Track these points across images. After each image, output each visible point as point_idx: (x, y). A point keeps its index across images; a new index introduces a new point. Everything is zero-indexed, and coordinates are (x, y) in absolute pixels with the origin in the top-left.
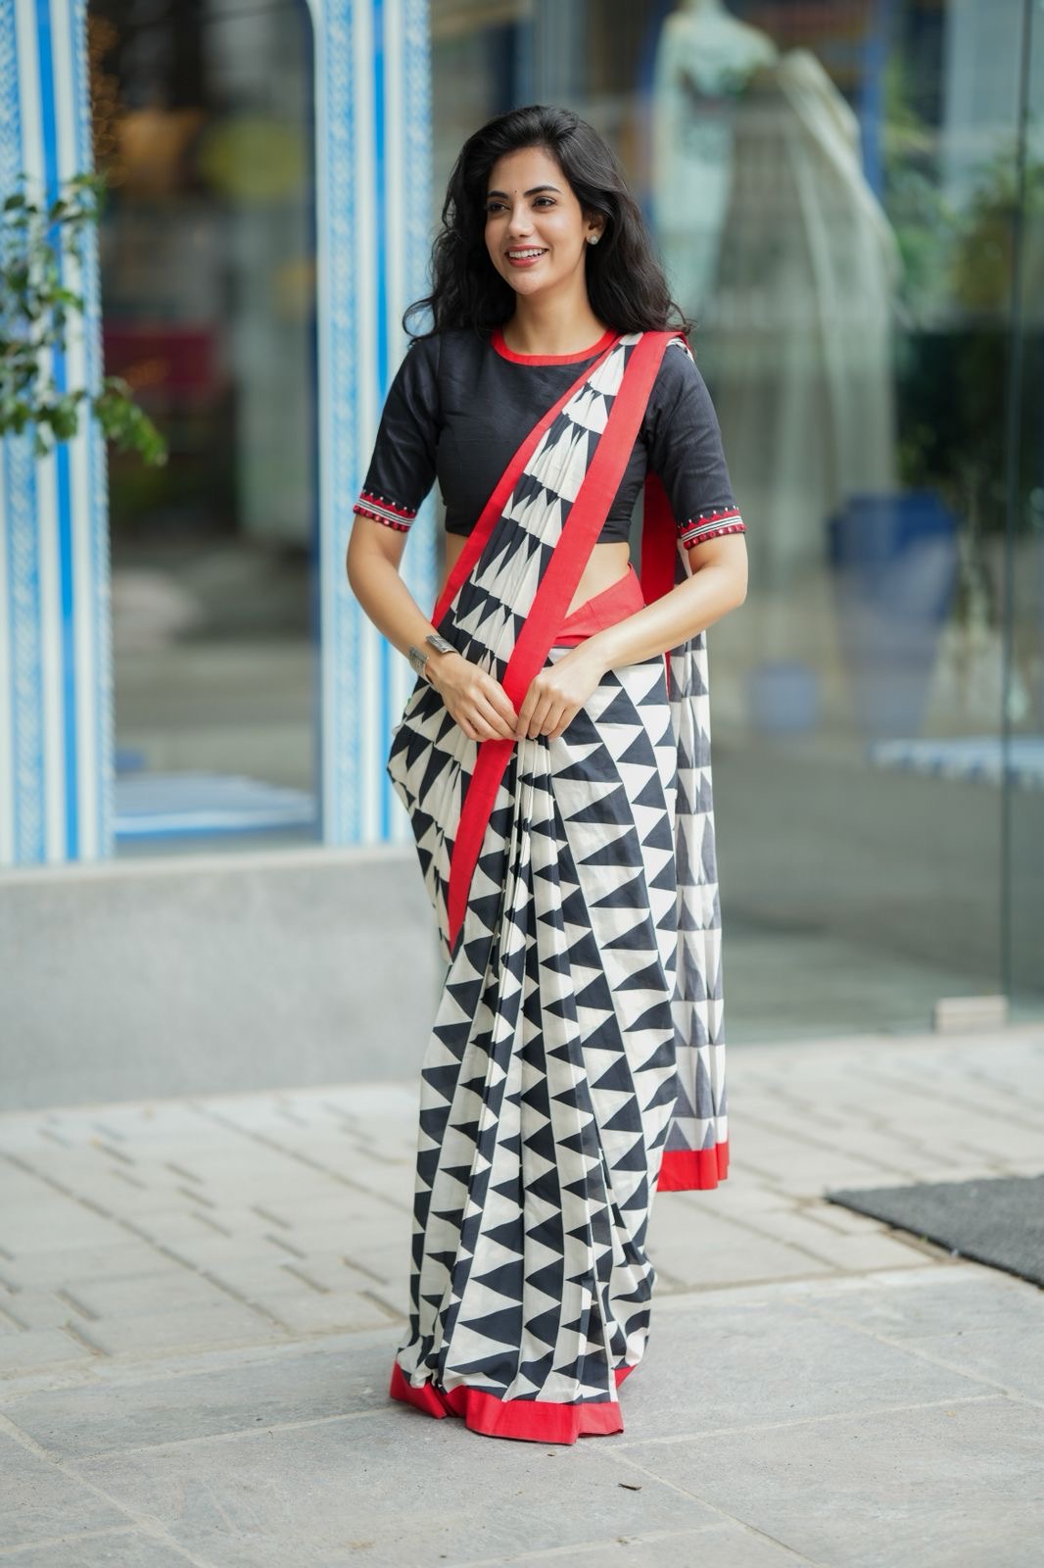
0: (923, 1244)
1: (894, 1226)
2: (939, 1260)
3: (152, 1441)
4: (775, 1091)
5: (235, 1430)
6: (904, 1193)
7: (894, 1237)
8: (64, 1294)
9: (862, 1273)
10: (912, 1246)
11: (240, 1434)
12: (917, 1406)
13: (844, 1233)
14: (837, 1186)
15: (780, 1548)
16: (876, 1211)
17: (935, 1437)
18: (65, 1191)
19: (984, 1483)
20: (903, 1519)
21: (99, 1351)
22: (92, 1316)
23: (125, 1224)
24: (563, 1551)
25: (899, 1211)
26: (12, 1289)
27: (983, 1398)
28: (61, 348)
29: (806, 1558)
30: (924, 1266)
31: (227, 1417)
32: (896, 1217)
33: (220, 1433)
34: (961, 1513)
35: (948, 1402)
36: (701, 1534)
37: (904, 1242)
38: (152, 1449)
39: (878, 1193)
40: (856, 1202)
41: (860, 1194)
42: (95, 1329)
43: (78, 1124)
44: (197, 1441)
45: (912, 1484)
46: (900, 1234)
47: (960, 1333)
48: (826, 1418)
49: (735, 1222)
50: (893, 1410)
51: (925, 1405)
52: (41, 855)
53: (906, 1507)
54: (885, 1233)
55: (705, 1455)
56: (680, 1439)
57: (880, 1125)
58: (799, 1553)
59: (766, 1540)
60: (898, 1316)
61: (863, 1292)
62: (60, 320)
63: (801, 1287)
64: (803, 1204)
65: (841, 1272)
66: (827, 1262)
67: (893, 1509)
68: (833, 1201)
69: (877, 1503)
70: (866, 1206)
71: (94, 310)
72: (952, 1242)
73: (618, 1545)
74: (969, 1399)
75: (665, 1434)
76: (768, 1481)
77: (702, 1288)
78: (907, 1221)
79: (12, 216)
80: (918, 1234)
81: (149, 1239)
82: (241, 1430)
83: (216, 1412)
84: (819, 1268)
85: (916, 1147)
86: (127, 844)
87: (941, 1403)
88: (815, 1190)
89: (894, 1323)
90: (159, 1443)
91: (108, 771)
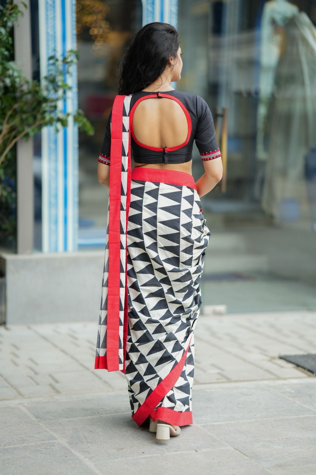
0: (306, 371)
1: (298, 366)
2: (310, 376)
3: (67, 417)
4: (272, 326)
5: (91, 415)
6: (303, 356)
7: (297, 369)
8: (50, 376)
9: (285, 379)
10: (302, 372)
11: (92, 417)
12: (293, 417)
13: (282, 367)
14: (283, 354)
15: (242, 455)
16: (293, 361)
17: (296, 426)
18: (56, 346)
19: (308, 439)
20: (281, 448)
21: (57, 392)
22: (57, 382)
23: (72, 357)
24: (178, 453)
25: (301, 362)
26: (36, 373)
27: (313, 415)
28: (65, 101)
29: (249, 458)
30: (305, 377)
31: (89, 412)
32: (299, 363)
33: (87, 416)
34: (299, 447)
35: (302, 416)
36: (220, 450)
37: (300, 370)
38: (67, 419)
39: (295, 356)
40: (288, 359)
41: (290, 356)
42: (57, 386)
43: (64, 328)
44: (79, 418)
45: (286, 438)
46: (300, 368)
47: (311, 397)
48: (264, 419)
49: (250, 363)
50: (285, 418)
51: (295, 417)
52: (56, 249)
53: (282, 445)
54: (295, 368)
55: (226, 428)
56: (219, 423)
57: (301, 337)
58: (248, 456)
59: (239, 452)
60: (293, 392)
61: (285, 384)
62: (65, 92)
63: (266, 382)
64: (273, 358)
65: (279, 378)
66: (275, 375)
67: (278, 445)
68: (281, 358)
69: (274, 443)
70: (291, 359)
71: (75, 89)
72: (314, 371)
73: (195, 452)
74: (309, 416)
75: (215, 422)
76: (243, 436)
77: (236, 381)
78: (302, 364)
79: (52, 61)
80: (304, 368)
81: (77, 361)
82: (93, 415)
83: (86, 410)
84: (273, 377)
85: (311, 344)
86: (82, 247)
87: (300, 416)
88: (276, 355)
89: (292, 393)
90: (69, 418)
91: (76, 225)
